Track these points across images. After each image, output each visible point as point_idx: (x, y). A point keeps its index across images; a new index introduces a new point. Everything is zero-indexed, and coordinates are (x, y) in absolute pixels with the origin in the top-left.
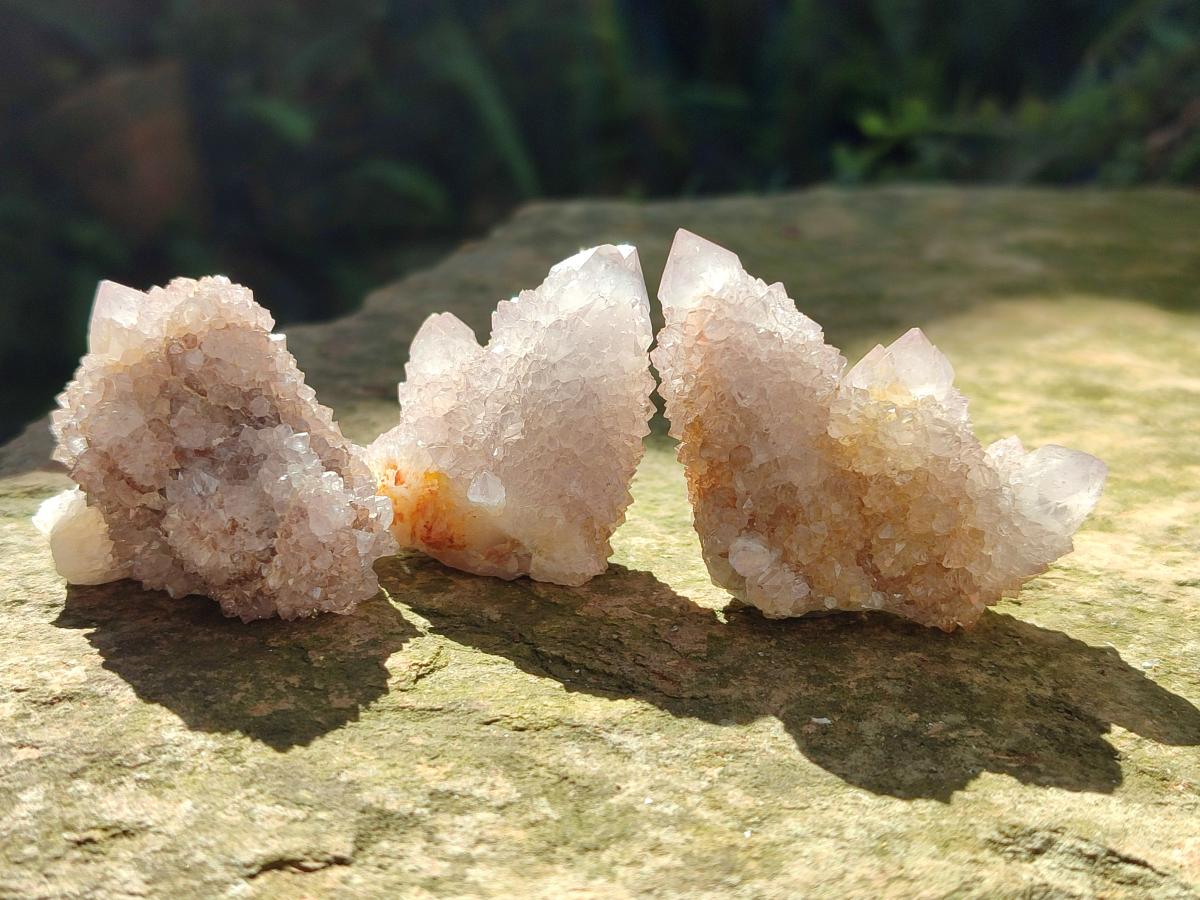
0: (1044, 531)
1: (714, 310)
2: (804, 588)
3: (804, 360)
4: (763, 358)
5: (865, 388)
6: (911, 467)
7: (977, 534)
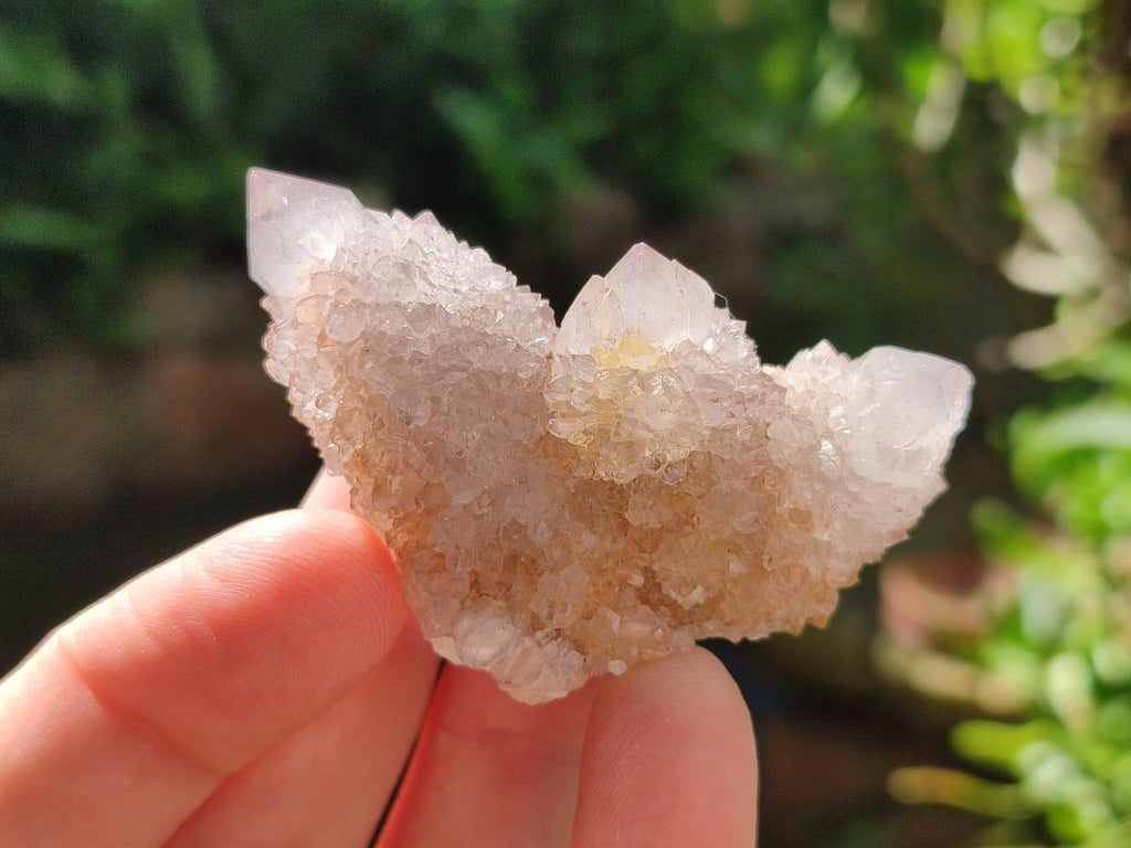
0: (896, 491)
1: (332, 293)
2: (575, 659)
3: (488, 331)
4: (426, 350)
5: (588, 353)
6: (682, 454)
7: (802, 518)
